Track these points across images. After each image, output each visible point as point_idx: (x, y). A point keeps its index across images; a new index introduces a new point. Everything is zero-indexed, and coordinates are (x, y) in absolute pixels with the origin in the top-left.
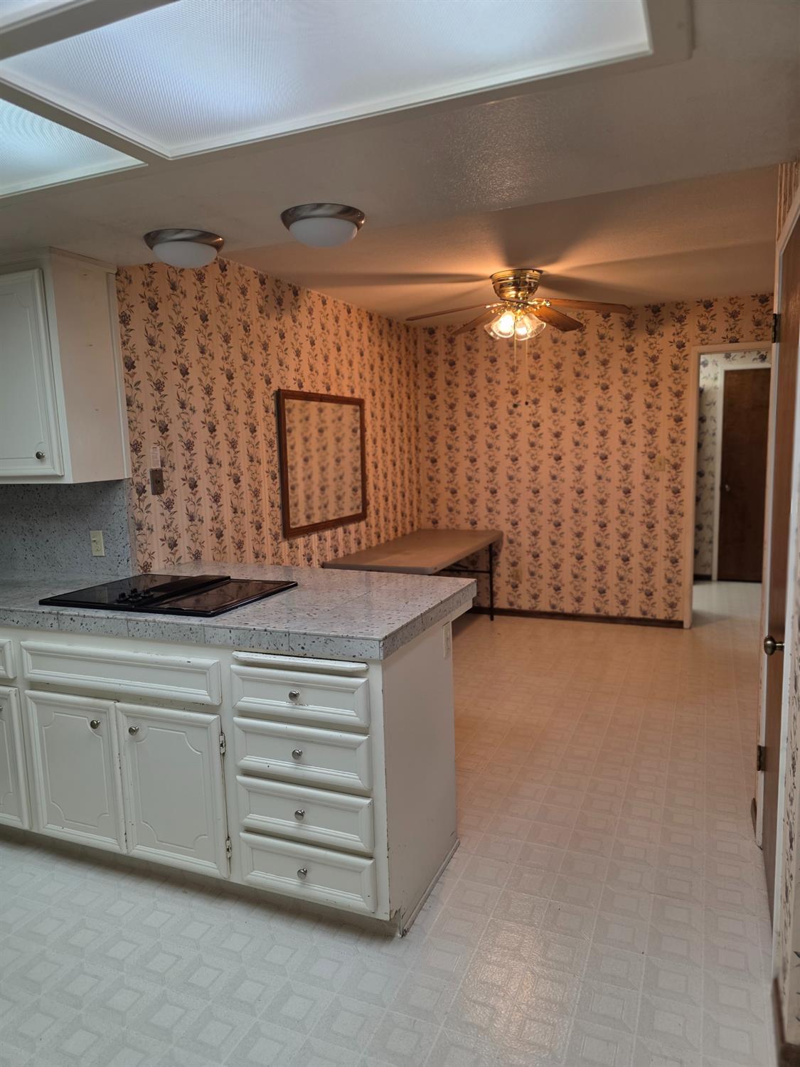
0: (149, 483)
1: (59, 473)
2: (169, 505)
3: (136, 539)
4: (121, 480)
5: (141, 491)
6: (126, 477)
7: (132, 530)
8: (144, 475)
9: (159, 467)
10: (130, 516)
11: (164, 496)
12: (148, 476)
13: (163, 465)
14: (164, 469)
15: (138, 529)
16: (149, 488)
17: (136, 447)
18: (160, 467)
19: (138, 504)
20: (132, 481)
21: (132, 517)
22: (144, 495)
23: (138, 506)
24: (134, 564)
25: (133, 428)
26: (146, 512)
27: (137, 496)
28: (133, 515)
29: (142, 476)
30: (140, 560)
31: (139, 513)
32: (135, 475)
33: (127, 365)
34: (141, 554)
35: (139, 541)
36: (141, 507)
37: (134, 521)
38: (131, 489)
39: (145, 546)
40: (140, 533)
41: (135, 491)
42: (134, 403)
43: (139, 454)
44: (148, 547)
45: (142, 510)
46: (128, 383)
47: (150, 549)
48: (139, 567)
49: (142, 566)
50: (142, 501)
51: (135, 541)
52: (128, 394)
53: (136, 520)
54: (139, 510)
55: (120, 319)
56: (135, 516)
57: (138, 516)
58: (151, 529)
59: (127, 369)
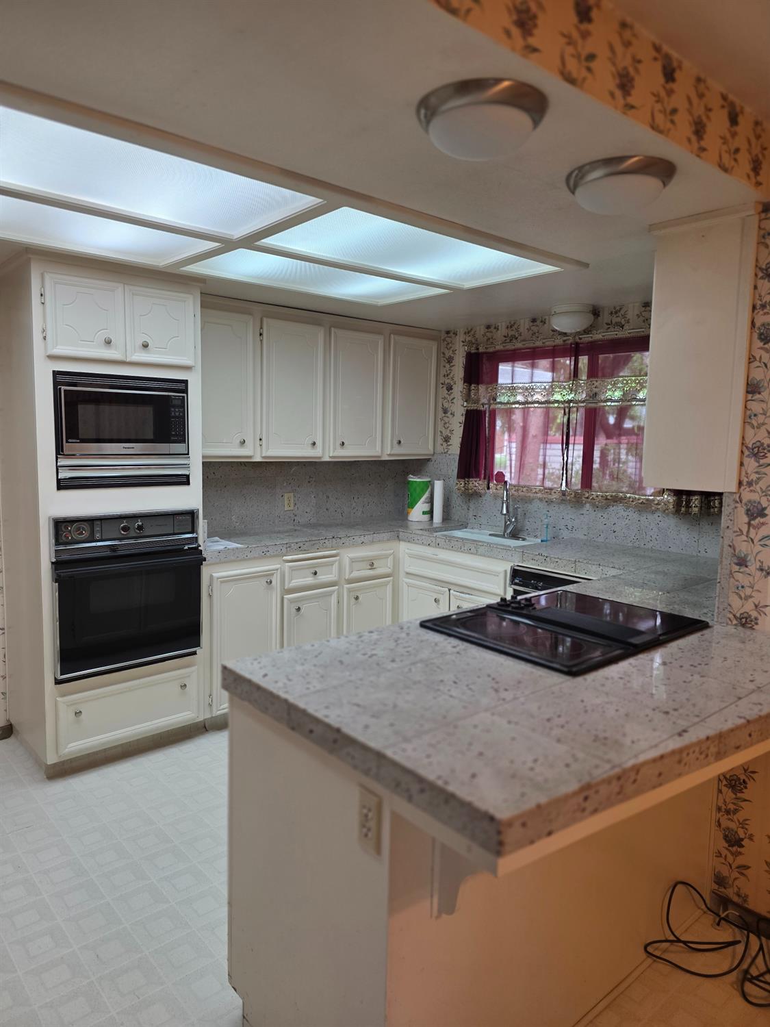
3: (732, 576)
5: (756, 513)
6: (728, 491)
7: (727, 563)
10: (727, 542)
15: (739, 564)
17: (756, 452)
19: (746, 529)
20: (740, 497)
21: (730, 546)
22: (762, 520)
23: (745, 533)
24: (721, 607)
25: (755, 424)
26: (761, 545)
27: (746, 519)
28: (732, 542)
29: (763, 492)
30: (733, 606)
31: (745, 543)
32: (748, 489)
33: (763, 337)
34: (739, 599)
35: (737, 581)
36: (752, 535)
37: (733, 551)
38: (736, 507)
39: (748, 591)
40: (741, 570)
41: (741, 510)
42: (765, 389)
43: (762, 461)
44: (753, 594)
45: (752, 540)
46: (760, 362)
47: (757, 598)
48: (731, 616)
49: (738, 615)
50: (754, 527)
51: (730, 578)
52: (755, 377)
53: (737, 551)
54: (745, 538)
55: (763, 272)
56: (736, 545)
57: (743, 547)
58: (766, 571)
59: (761, 341)
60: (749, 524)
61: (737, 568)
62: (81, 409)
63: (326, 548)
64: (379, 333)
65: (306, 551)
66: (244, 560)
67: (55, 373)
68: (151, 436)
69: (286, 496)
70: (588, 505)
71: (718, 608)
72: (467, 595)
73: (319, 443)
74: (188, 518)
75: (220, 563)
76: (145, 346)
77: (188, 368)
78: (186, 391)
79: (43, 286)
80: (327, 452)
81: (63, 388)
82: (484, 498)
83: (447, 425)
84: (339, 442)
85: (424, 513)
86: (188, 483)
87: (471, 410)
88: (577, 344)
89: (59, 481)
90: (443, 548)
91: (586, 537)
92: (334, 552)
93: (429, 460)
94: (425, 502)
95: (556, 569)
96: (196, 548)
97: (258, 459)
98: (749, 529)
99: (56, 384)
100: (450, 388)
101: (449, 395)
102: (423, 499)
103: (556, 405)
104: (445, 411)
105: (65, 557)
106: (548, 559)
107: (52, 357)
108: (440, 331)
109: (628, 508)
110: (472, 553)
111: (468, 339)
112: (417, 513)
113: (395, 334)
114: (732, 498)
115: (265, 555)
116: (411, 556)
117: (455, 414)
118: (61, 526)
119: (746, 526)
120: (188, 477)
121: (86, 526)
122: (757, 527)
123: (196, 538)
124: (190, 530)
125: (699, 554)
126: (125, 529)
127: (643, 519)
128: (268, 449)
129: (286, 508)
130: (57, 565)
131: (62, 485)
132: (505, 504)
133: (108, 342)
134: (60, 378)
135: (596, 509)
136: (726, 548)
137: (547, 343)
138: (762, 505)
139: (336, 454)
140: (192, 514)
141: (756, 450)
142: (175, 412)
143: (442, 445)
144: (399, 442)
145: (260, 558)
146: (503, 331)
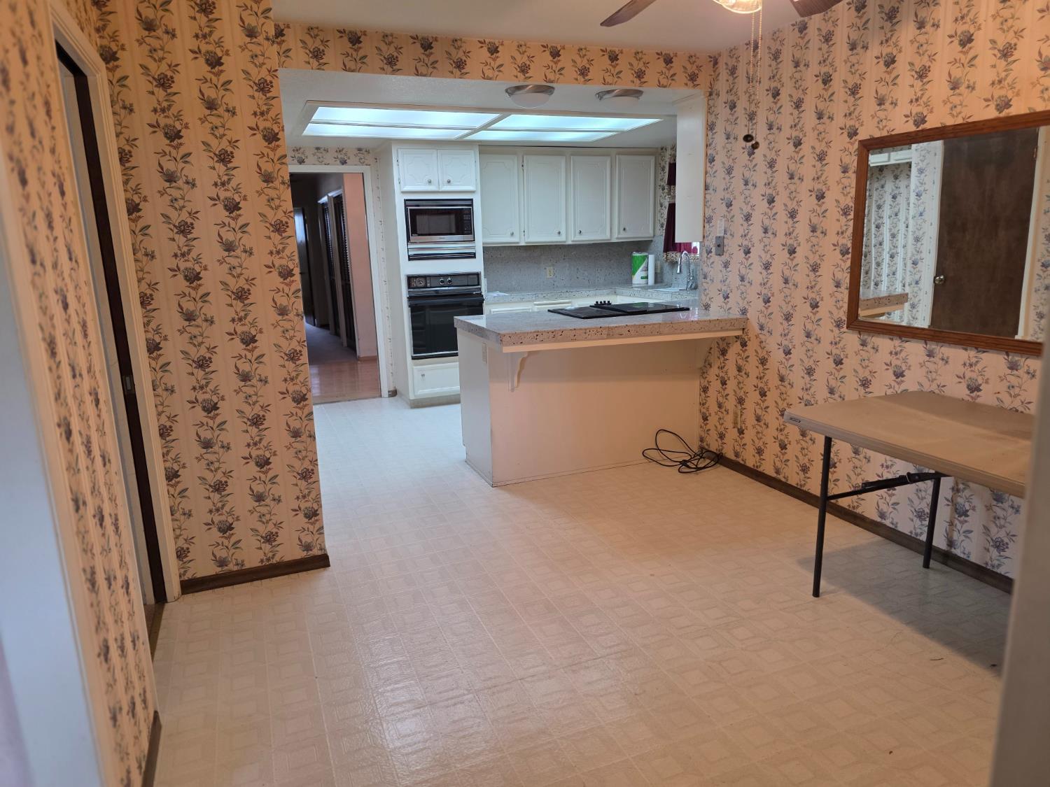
0: (714, 246)
2: (726, 265)
5: (709, 251)
8: (711, 240)
9: (722, 235)
11: (724, 258)
12: (715, 241)
13: (725, 232)
14: (726, 236)
15: (704, 278)
16: (714, 250)
17: (707, 220)
19: (706, 260)
26: (711, 267)
31: (706, 267)
36: (708, 263)
40: (705, 281)
43: (710, 225)
49: (704, 304)
53: (703, 272)
54: (706, 265)
57: (705, 269)
58: (712, 280)
62: (418, 218)
63: (562, 298)
64: (608, 155)
65: (548, 299)
66: (509, 302)
67: (406, 200)
68: (454, 231)
69: (547, 269)
73: (563, 232)
74: (476, 276)
75: (495, 303)
76: (449, 182)
77: (473, 192)
78: (472, 205)
79: (398, 157)
80: (571, 238)
81: (409, 208)
83: (663, 215)
84: (578, 231)
85: (642, 278)
86: (475, 257)
89: (409, 256)
92: (567, 301)
93: (651, 241)
94: (642, 270)
96: (480, 294)
97: (523, 244)
99: (406, 206)
100: (664, 189)
101: (664, 194)
102: (641, 268)
104: (661, 206)
105: (413, 295)
107: (404, 192)
108: (657, 148)
113: (619, 154)
115: (522, 300)
118: (410, 279)
119: (706, 258)
120: (475, 254)
121: (423, 279)
122: (709, 258)
123: (480, 289)
124: (477, 283)
126: (442, 282)
128: (528, 237)
129: (548, 277)
130: (410, 298)
131: (411, 258)
133: (430, 182)
134: (408, 203)
139: (576, 239)
140: (478, 275)
142: (466, 217)
143: (660, 230)
144: (624, 229)
145: (520, 302)
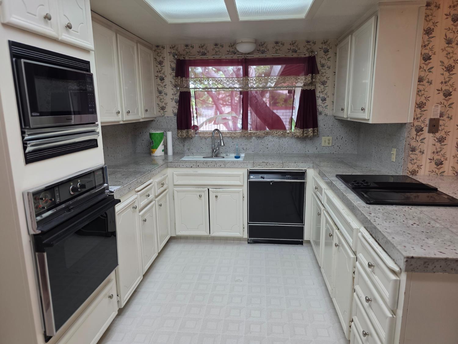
0: (426, 126)
1: (367, 118)
2: (441, 140)
3: (409, 156)
4: (405, 124)
5: (419, 130)
6: (408, 122)
7: (407, 151)
8: (423, 122)
9: (437, 117)
10: (408, 143)
11: (438, 135)
12: (427, 122)
13: (441, 116)
14: (442, 118)
15: (412, 151)
16: (426, 129)
17: (420, 106)
18: (439, 117)
19: (415, 137)
20: (413, 124)
21: (409, 144)
22: (421, 133)
23: (415, 138)
24: (404, 169)
25: (420, 95)
26: (421, 142)
27: (415, 133)
28: (409, 143)
29: (422, 122)
30: (409, 168)
31: (415, 142)
32: (416, 121)
33: (424, 59)
34: (411, 164)
35: (411, 158)
36: (417, 139)
37: (410, 146)
38: (412, 129)
39: (415, 161)
40: (413, 153)
41: (414, 130)
42: (425, 80)
43: (422, 109)
44: (417, 162)
45: (417, 141)
46: (423, 69)
47: (419, 163)
48: (408, 172)
49: (411, 171)
50: (418, 136)
51: (408, 157)
52: (421, 75)
53: (411, 146)
54: (415, 140)
55: (425, 32)
56: (411, 143)
57: (414, 144)
58: (422, 152)
59: (424, 61)
60: (416, 135)
61: (411, 153)
63: (149, 178)
64: (133, 41)
70: (254, 137)
71: (403, 169)
72: (221, 189)
73: (121, 112)
74: (101, 172)
76: (69, 27)
82: (194, 139)
83: (163, 100)
84: (126, 111)
85: (163, 151)
86: (97, 146)
87: (183, 92)
88: (246, 59)
89: (26, 155)
90: (202, 167)
91: (253, 152)
94: (163, 145)
95: (272, 168)
98: (416, 137)
100: (162, 79)
101: (162, 83)
102: (161, 144)
103: (235, 89)
104: (160, 92)
106: (268, 164)
108: (153, 45)
109: (274, 137)
110: (222, 168)
111: (173, 51)
112: (159, 152)
113: (139, 43)
114: (410, 125)
115: (130, 190)
116: (178, 175)
117: (168, 94)
119: (415, 136)
120: (96, 140)
122: (420, 136)
125: (305, 153)
126: (73, 190)
127: (281, 141)
131: (29, 159)
132: (222, 141)
135: (258, 139)
136: (407, 145)
137: (227, 58)
138: (421, 127)
139: (125, 119)
140: (102, 169)
141: (420, 105)
143: (160, 112)
144: (147, 111)
145: (128, 193)
146: (197, 49)
